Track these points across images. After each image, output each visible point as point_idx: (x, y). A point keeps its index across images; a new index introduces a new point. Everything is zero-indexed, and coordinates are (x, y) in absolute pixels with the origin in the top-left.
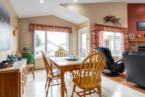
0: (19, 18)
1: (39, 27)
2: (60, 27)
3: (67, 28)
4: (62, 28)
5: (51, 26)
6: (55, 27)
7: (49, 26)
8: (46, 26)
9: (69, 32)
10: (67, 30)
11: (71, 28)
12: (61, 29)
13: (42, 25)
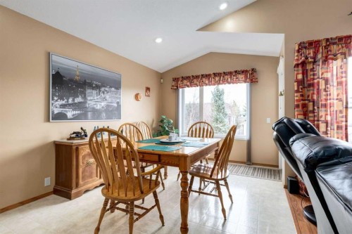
0: (161, 72)
1: (185, 82)
2: (224, 73)
3: (243, 72)
4: (230, 73)
5: (206, 75)
6: (213, 76)
7: (202, 75)
8: (197, 77)
9: (248, 80)
10: (241, 77)
11: (253, 70)
12: (226, 77)
13: (189, 77)
